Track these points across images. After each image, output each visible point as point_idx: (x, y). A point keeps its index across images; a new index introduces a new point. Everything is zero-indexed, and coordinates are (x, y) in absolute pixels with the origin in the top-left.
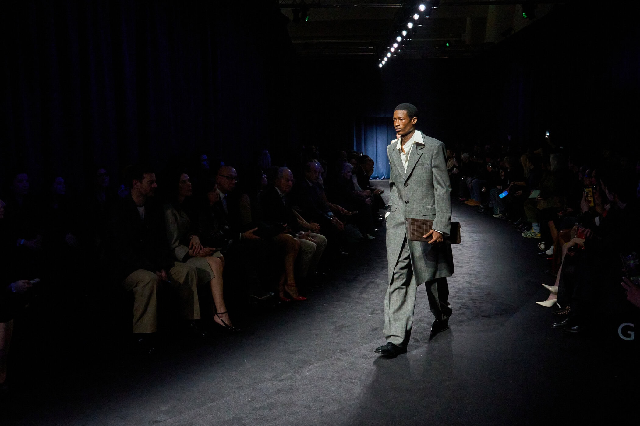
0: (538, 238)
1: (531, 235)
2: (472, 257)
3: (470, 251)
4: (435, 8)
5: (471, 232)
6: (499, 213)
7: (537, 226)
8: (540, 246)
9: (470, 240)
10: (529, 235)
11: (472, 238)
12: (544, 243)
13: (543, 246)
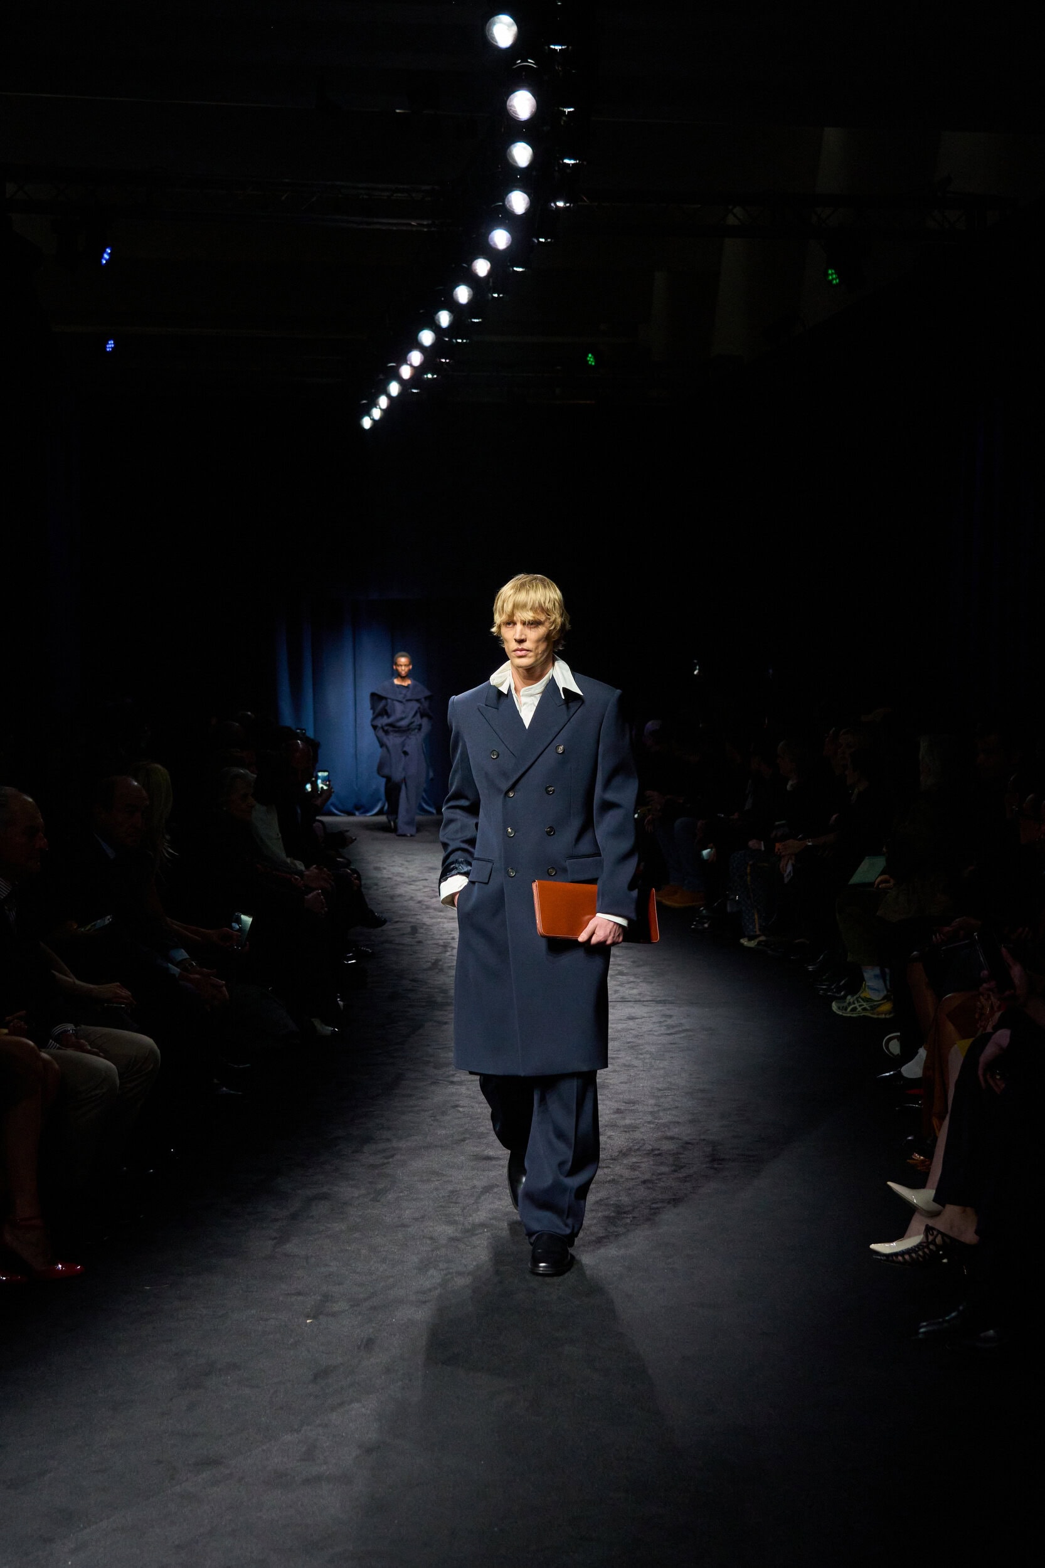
0: (883, 1016)
1: (859, 1009)
2: (667, 1093)
3: (662, 1072)
4: (542, 240)
5: (664, 1002)
6: (758, 933)
7: (876, 976)
8: (887, 1048)
9: (663, 1030)
10: (854, 1009)
11: (670, 1022)
12: (899, 1034)
13: (895, 1048)
